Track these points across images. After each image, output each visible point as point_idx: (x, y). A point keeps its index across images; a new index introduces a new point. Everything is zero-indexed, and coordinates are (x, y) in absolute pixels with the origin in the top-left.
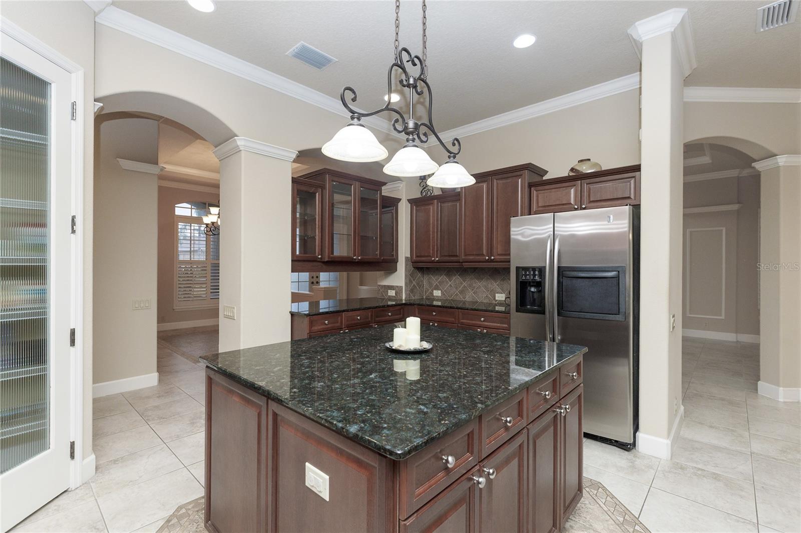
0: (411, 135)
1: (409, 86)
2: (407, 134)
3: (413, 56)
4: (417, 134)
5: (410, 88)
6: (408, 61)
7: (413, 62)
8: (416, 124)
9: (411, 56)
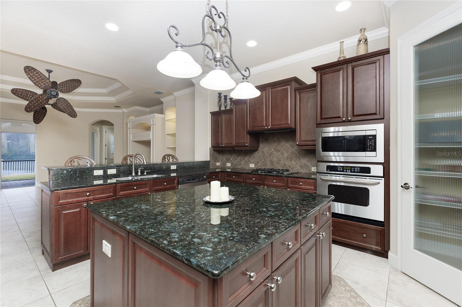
0: (218, 62)
1: (216, 31)
2: (216, 61)
3: (219, 12)
4: (222, 62)
5: (217, 32)
6: (215, 15)
7: (219, 15)
8: (221, 55)
9: (217, 12)
